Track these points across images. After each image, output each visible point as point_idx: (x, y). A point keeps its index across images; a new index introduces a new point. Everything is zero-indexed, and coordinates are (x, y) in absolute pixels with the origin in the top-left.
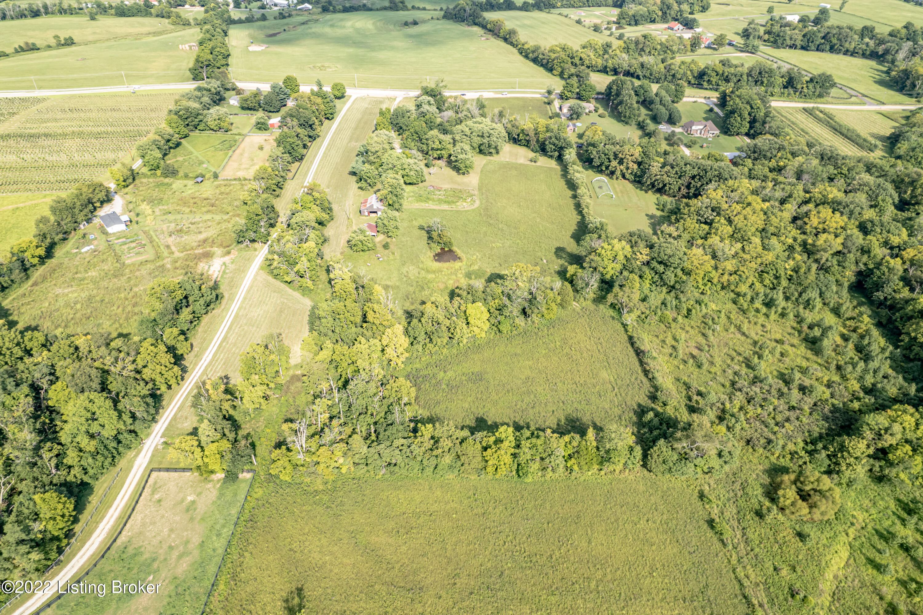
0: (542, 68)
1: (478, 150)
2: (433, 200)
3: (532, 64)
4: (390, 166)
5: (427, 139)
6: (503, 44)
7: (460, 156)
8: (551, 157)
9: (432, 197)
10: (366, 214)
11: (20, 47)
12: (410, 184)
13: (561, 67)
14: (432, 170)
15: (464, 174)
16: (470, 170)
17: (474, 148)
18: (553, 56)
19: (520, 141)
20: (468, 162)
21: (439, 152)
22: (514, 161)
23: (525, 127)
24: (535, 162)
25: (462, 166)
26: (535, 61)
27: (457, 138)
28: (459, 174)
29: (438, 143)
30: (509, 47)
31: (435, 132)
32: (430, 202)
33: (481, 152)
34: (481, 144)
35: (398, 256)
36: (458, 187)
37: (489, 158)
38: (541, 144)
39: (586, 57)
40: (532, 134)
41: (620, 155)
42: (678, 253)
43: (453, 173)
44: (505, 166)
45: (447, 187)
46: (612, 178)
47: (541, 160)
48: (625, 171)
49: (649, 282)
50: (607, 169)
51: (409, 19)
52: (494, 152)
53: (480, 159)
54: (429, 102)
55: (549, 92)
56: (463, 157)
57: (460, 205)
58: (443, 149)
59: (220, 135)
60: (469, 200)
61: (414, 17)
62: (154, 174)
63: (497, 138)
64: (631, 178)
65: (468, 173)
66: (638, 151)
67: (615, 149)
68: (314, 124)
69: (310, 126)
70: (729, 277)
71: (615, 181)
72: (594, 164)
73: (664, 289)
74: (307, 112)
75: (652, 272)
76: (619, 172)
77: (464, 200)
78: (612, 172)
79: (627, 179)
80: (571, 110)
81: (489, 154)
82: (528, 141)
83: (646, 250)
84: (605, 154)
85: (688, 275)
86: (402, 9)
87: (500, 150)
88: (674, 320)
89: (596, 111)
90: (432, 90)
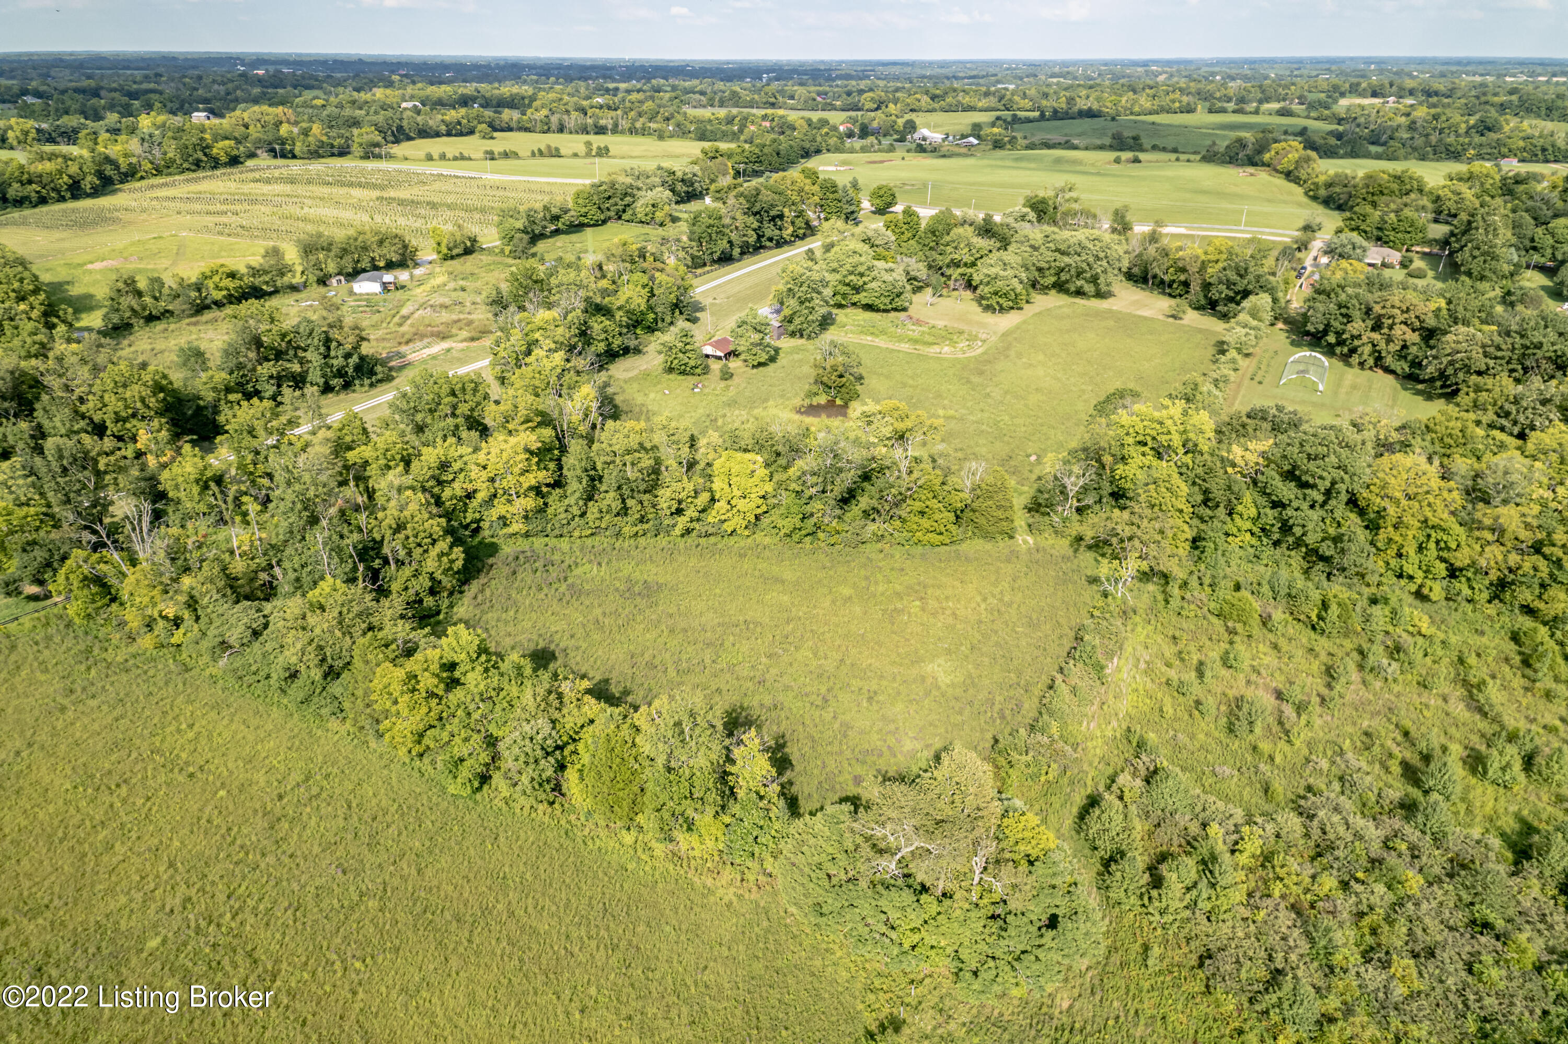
2: (891, 335)
5: (947, 244)
8: (1225, 316)
9: (894, 330)
11: (539, 150)
12: (869, 307)
15: (992, 309)
21: (964, 270)
22: (1127, 311)
24: (1177, 318)
28: (985, 311)
31: (966, 231)
35: (732, 392)
36: (964, 327)
37: (1078, 300)
38: (1207, 286)
39: (1450, 195)
40: (1193, 269)
41: (1377, 309)
42: (1344, 453)
43: (975, 308)
44: (1098, 314)
45: (941, 324)
46: (1349, 365)
47: (1192, 317)
48: (1382, 345)
49: (1248, 525)
50: (1341, 343)
51: (1126, 155)
52: (1089, 288)
53: (1054, 300)
54: (1023, 217)
55: (1307, 228)
56: (993, 271)
57: (936, 349)
58: (973, 264)
59: (647, 229)
60: (963, 344)
61: (1142, 156)
62: (502, 251)
63: (1098, 258)
64: (1402, 367)
65: (1002, 309)
66: (1433, 306)
67: (1370, 298)
68: (781, 216)
69: (773, 219)
70: (1514, 559)
71: (1356, 370)
72: (1310, 328)
73: (1296, 559)
74: (776, 197)
75: (1262, 501)
76: (1367, 349)
77: (953, 343)
78: (1353, 351)
79: (1392, 372)
80: (1330, 251)
81: (1079, 293)
82: (1186, 284)
83: (1265, 444)
84: (1340, 306)
85: (1373, 526)
86: (1131, 149)
87: (1103, 288)
88: (1265, 621)
89: (1404, 265)
90: (1043, 201)
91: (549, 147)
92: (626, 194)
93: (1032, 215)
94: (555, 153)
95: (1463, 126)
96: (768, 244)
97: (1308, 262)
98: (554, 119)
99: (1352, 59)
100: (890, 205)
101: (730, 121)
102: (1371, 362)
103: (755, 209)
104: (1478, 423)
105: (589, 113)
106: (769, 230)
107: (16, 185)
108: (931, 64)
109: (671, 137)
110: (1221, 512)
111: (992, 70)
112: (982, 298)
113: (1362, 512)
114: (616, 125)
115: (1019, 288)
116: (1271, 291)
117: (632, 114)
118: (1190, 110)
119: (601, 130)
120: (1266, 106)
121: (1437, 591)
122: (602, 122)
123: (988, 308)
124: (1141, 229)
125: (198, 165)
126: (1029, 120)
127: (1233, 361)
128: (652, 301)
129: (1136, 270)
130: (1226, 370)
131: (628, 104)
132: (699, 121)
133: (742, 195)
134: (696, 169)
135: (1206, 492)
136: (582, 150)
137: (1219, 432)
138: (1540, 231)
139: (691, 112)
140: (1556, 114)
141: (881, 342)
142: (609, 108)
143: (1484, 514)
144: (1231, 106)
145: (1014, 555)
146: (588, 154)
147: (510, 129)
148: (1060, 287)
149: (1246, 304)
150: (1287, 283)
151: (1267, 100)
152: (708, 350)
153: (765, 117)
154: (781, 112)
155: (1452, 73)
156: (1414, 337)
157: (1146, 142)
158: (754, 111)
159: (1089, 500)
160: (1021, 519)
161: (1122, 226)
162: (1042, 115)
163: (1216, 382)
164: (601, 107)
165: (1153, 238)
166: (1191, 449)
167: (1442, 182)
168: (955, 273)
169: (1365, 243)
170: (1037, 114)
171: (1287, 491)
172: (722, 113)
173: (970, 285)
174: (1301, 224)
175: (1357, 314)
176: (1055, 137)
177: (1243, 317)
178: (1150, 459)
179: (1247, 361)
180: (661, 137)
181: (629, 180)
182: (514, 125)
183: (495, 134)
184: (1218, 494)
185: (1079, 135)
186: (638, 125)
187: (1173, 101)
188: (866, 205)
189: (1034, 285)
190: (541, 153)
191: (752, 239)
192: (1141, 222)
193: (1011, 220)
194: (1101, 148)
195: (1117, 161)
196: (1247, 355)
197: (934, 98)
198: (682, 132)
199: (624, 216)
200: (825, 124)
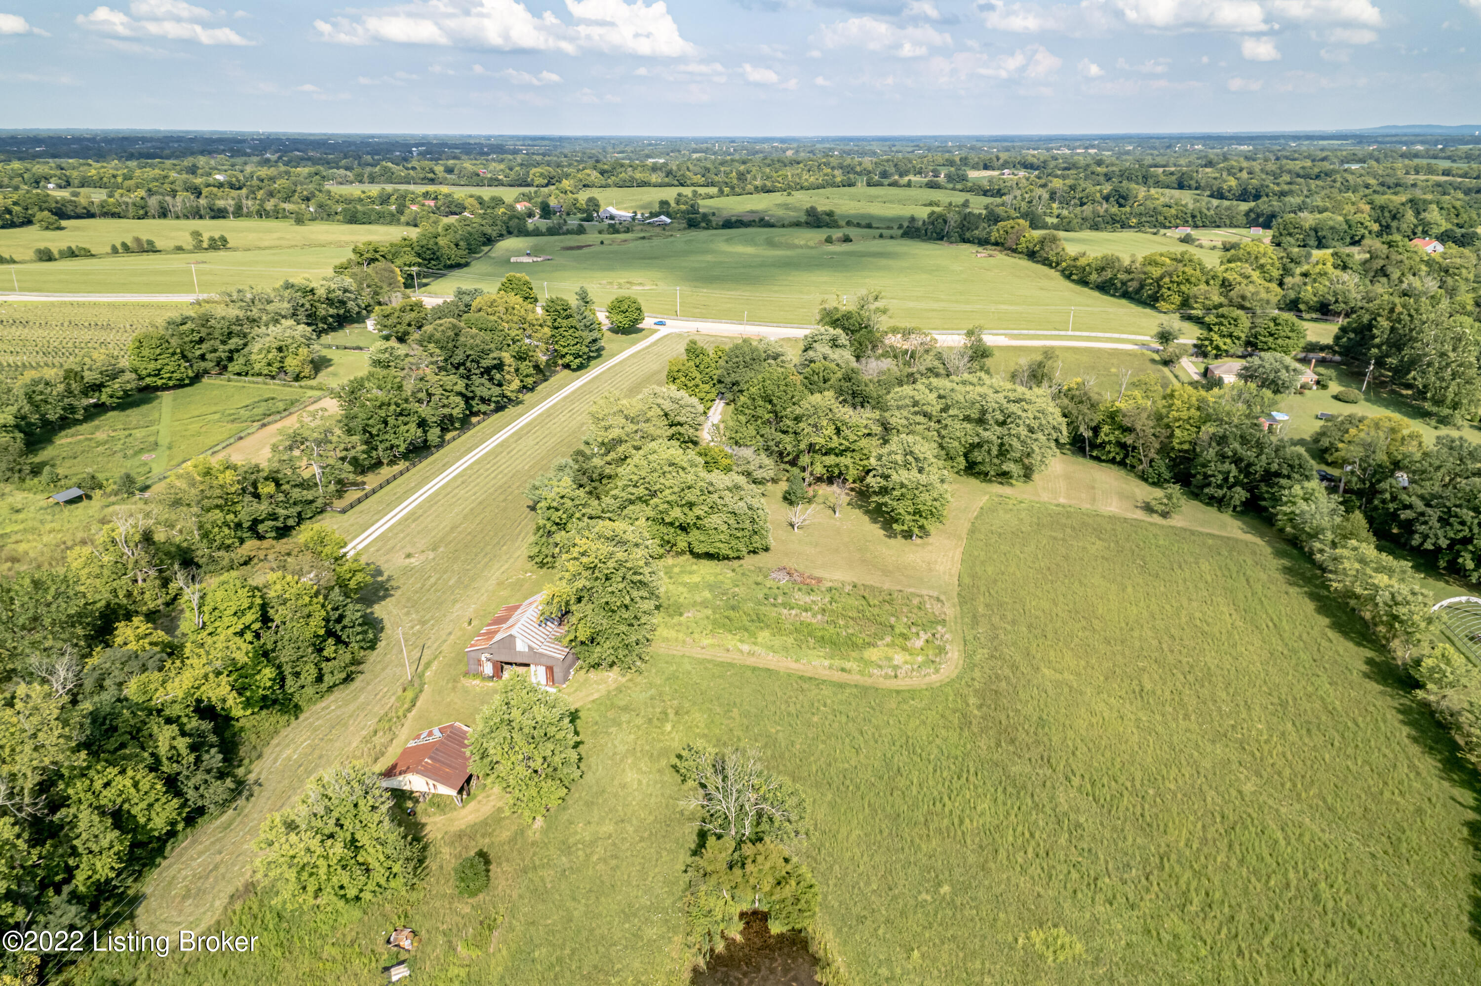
0: (1124, 301)
1: (962, 462)
2: (777, 627)
3: (1096, 294)
4: (641, 491)
5: (797, 419)
6: (1025, 263)
7: (900, 476)
8: (1219, 503)
9: (772, 613)
10: (488, 669)
11: (124, 245)
12: (709, 556)
13: (1180, 293)
14: (800, 514)
15: (908, 535)
16: (928, 524)
17: (950, 458)
18: (1156, 272)
19: (1102, 446)
20: (925, 497)
21: (831, 460)
22: (1086, 506)
23: (1121, 405)
24: (1165, 515)
25: (901, 508)
26: (1104, 288)
27: (896, 419)
28: (892, 534)
29: (830, 431)
30: (1040, 267)
31: (826, 399)
32: (764, 636)
33: (972, 469)
34: (974, 446)
39: (1239, 279)
43: (870, 527)
54: (834, 342)
59: (273, 385)
68: (499, 367)
69: (487, 371)
74: (488, 336)
91: (138, 240)
92: (230, 335)
93: (845, 338)
94: (149, 248)
96: (483, 408)
98: (153, 202)
100: (636, 321)
101: (385, 199)
103: (456, 360)
105: (205, 191)
106: (483, 388)
109: (313, 219)
114: (239, 207)
117: (260, 194)
119: (219, 214)
120: (909, 178)
122: (220, 203)
126: (709, 196)
128: (268, 638)
131: (255, 182)
132: (348, 201)
133: (430, 339)
134: (348, 281)
136: (187, 241)
139: (337, 190)
142: (232, 187)
146: (198, 247)
147: (90, 215)
153: (426, 195)
154: (445, 189)
158: (412, 187)
164: (220, 185)
172: (374, 190)
180: (299, 221)
181: (234, 312)
182: (95, 209)
183: (64, 223)
186: (269, 205)
188: (606, 324)
190: (126, 248)
191: (458, 408)
197: (602, 173)
198: (326, 214)
199: (233, 367)
200: (498, 202)
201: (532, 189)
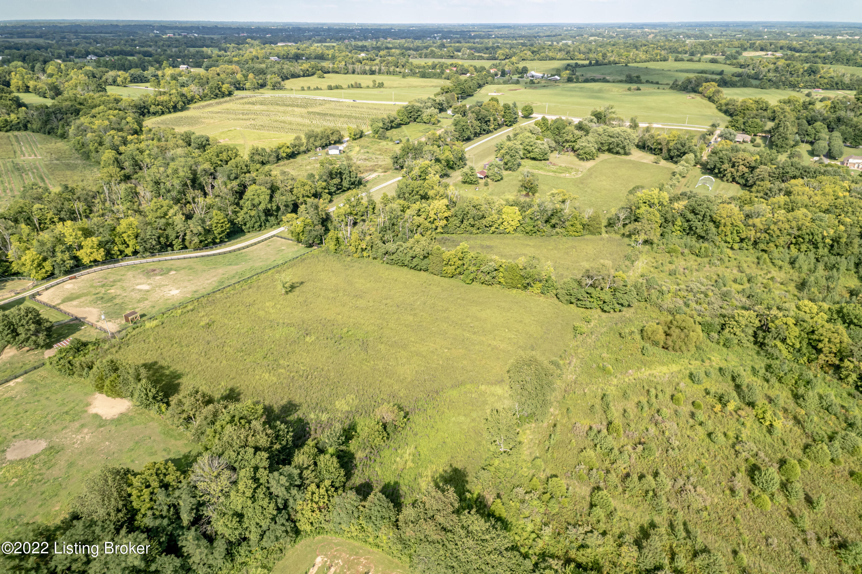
1: (607, 148)
4: (520, 141)
5: (563, 133)
6: (706, 102)
11: (351, 84)
12: (533, 159)
16: (588, 157)
19: (655, 150)
20: (587, 149)
21: (571, 144)
24: (657, 163)
25: (582, 152)
28: (579, 159)
34: (610, 143)
35: (490, 190)
36: (572, 166)
37: (617, 156)
38: (669, 150)
39: (779, 110)
40: (664, 143)
41: (733, 159)
42: (709, 203)
43: (576, 159)
44: (625, 161)
45: (563, 165)
46: (723, 181)
47: (663, 163)
48: (735, 173)
49: (679, 228)
50: (720, 172)
51: (634, 86)
52: (622, 151)
53: (606, 156)
54: (591, 121)
55: (713, 126)
56: (583, 144)
57: (563, 175)
58: (575, 141)
59: (428, 126)
60: (574, 173)
61: (641, 86)
62: (374, 137)
63: (625, 139)
64: (742, 181)
65: (587, 159)
66: (754, 158)
67: (731, 155)
68: (489, 121)
69: (486, 122)
70: (759, 234)
71: (726, 183)
72: (709, 167)
73: (694, 239)
74: (487, 112)
75: (684, 220)
76: (729, 175)
77: (570, 173)
78: (724, 175)
79: (739, 183)
80: (721, 136)
81: (618, 153)
82: (661, 150)
83: (685, 202)
84: (720, 158)
85: (717, 227)
86: (636, 82)
87: (627, 151)
88: (682, 254)
89: (752, 142)
90: (600, 113)
91: (356, 83)
92: (418, 111)
93: (595, 120)
94: (358, 86)
95: (801, 70)
96: (484, 132)
97: (712, 141)
98: (349, 67)
99: (756, 23)
100: (531, 114)
101: (434, 67)
102: (731, 180)
103: (479, 118)
104: (756, 197)
105: (363, 63)
106: (484, 127)
107: (153, 106)
108: (524, 26)
109: (408, 76)
110: (670, 224)
111: (557, 31)
112: (579, 155)
113: (714, 222)
114: (380, 70)
115: (594, 151)
116: (695, 152)
117: (386, 64)
118: (665, 60)
119: (374, 73)
120: (705, 56)
121: (736, 246)
122: (374, 68)
123: (582, 159)
124: (643, 125)
125: (217, 96)
126: (583, 66)
127: (678, 179)
129: (640, 144)
130: (675, 182)
132: (419, 67)
135: (665, 218)
136: (371, 84)
137: (671, 200)
138: (810, 127)
139: (414, 61)
140: (851, 62)
141: (541, 172)
143: (750, 221)
144: (686, 56)
145: (602, 239)
146: (374, 87)
147: (329, 72)
148: (610, 150)
149: (684, 157)
150: (702, 149)
151: (705, 53)
152: (479, 175)
153: (452, 65)
154: (459, 61)
155: (809, 33)
156: (746, 170)
157: (643, 78)
158: (443, 60)
159: (627, 222)
160: (603, 230)
161: (634, 126)
162: (590, 63)
163: (671, 186)
165: (648, 130)
166: (661, 204)
167: (777, 104)
168: (567, 145)
169: (735, 133)
170: (587, 62)
171: (691, 216)
172: (430, 61)
173: (574, 150)
174: (711, 124)
175: (726, 161)
176: (598, 76)
177: (682, 162)
178: (648, 208)
179: (683, 179)
180: (404, 77)
181: (419, 104)
182: (330, 70)
183: (325, 75)
184: (670, 219)
185: (609, 74)
186: (391, 69)
187: (657, 54)
188: (520, 114)
189: (599, 149)
190: (352, 86)
191: (478, 131)
192: (643, 122)
193: (586, 122)
194: (621, 81)
195: (629, 89)
196: (684, 177)
197: (533, 52)
198: (413, 74)
199: (417, 120)
200: (483, 69)
201: (498, 62)
